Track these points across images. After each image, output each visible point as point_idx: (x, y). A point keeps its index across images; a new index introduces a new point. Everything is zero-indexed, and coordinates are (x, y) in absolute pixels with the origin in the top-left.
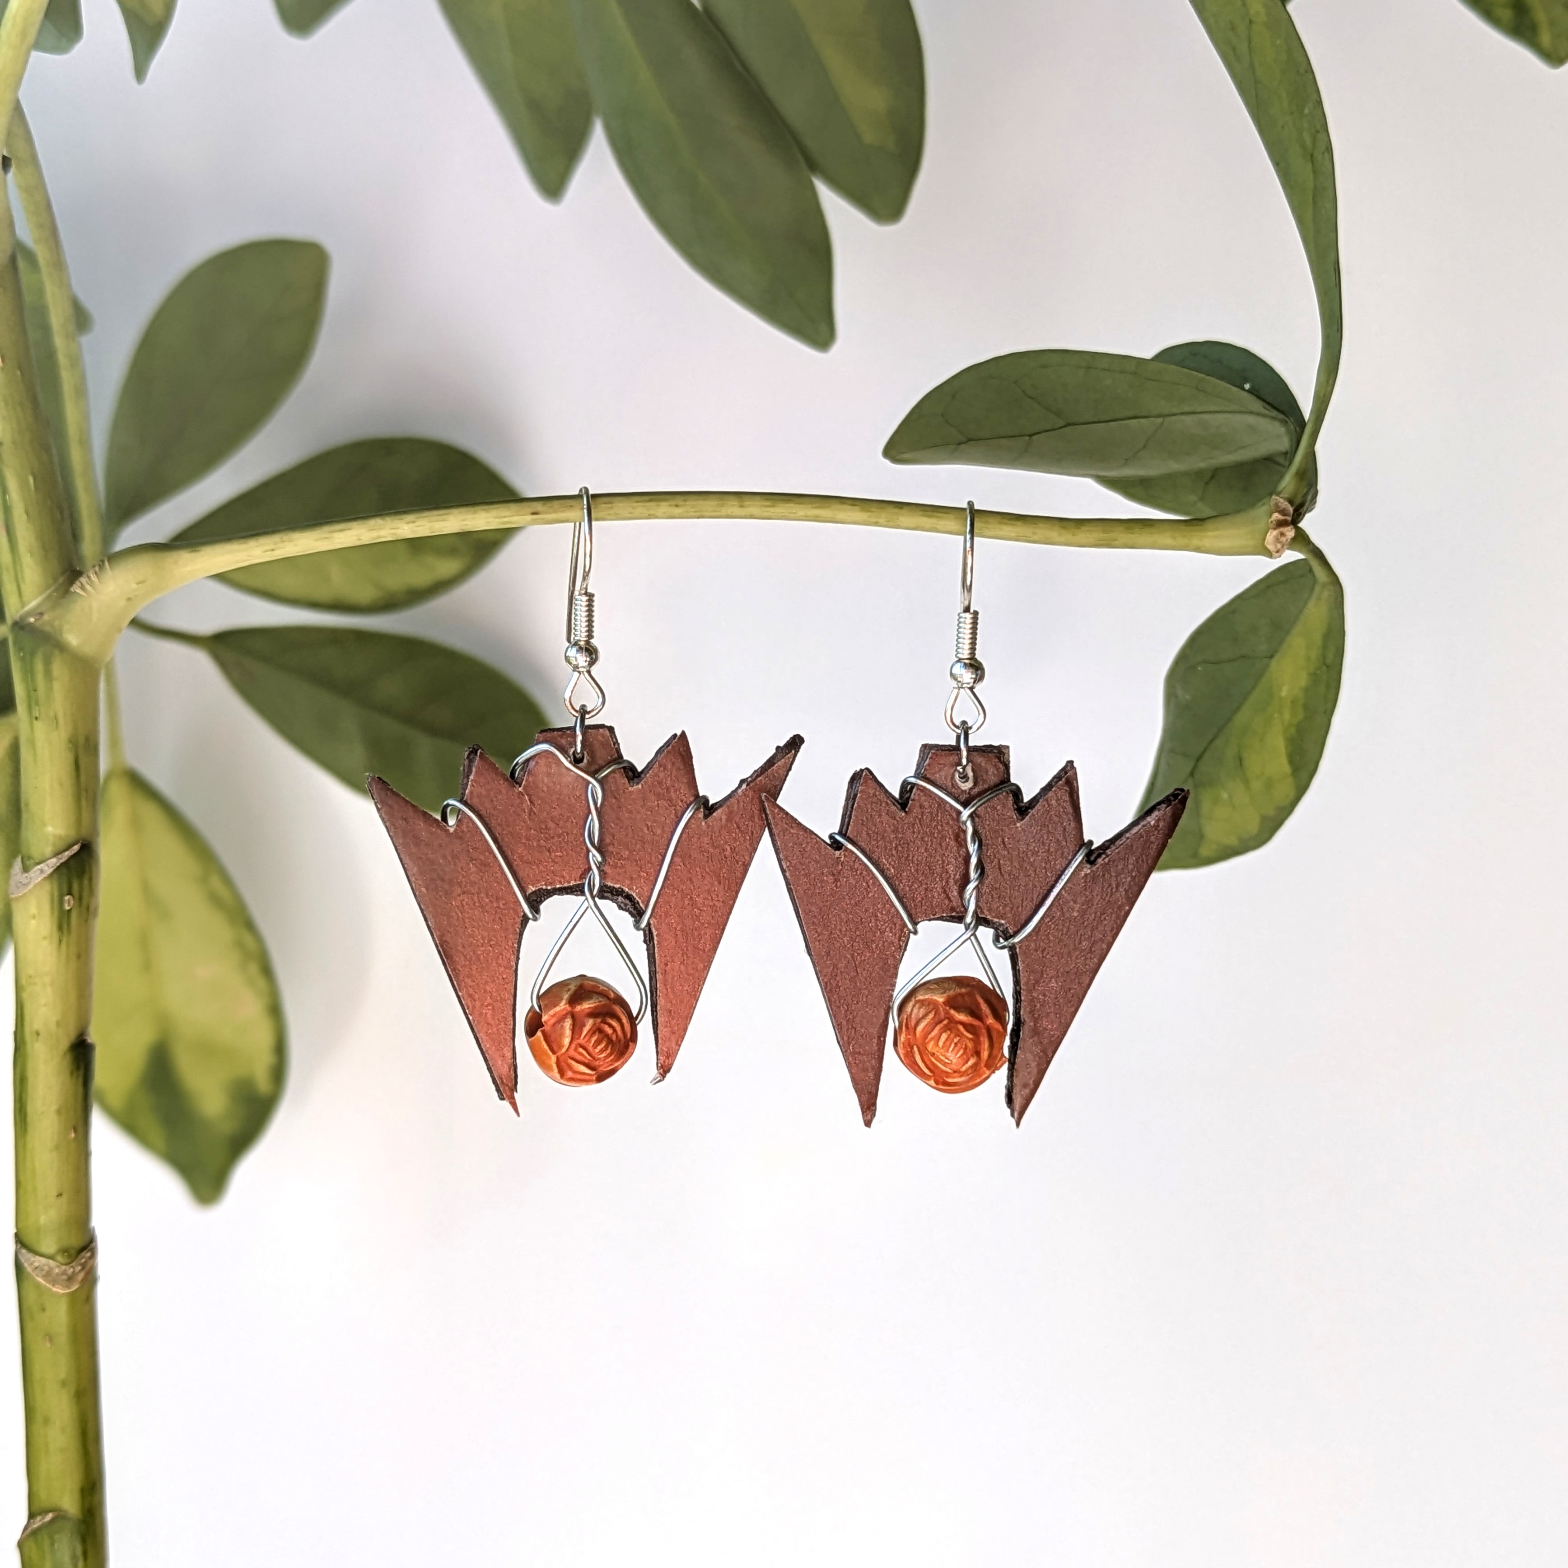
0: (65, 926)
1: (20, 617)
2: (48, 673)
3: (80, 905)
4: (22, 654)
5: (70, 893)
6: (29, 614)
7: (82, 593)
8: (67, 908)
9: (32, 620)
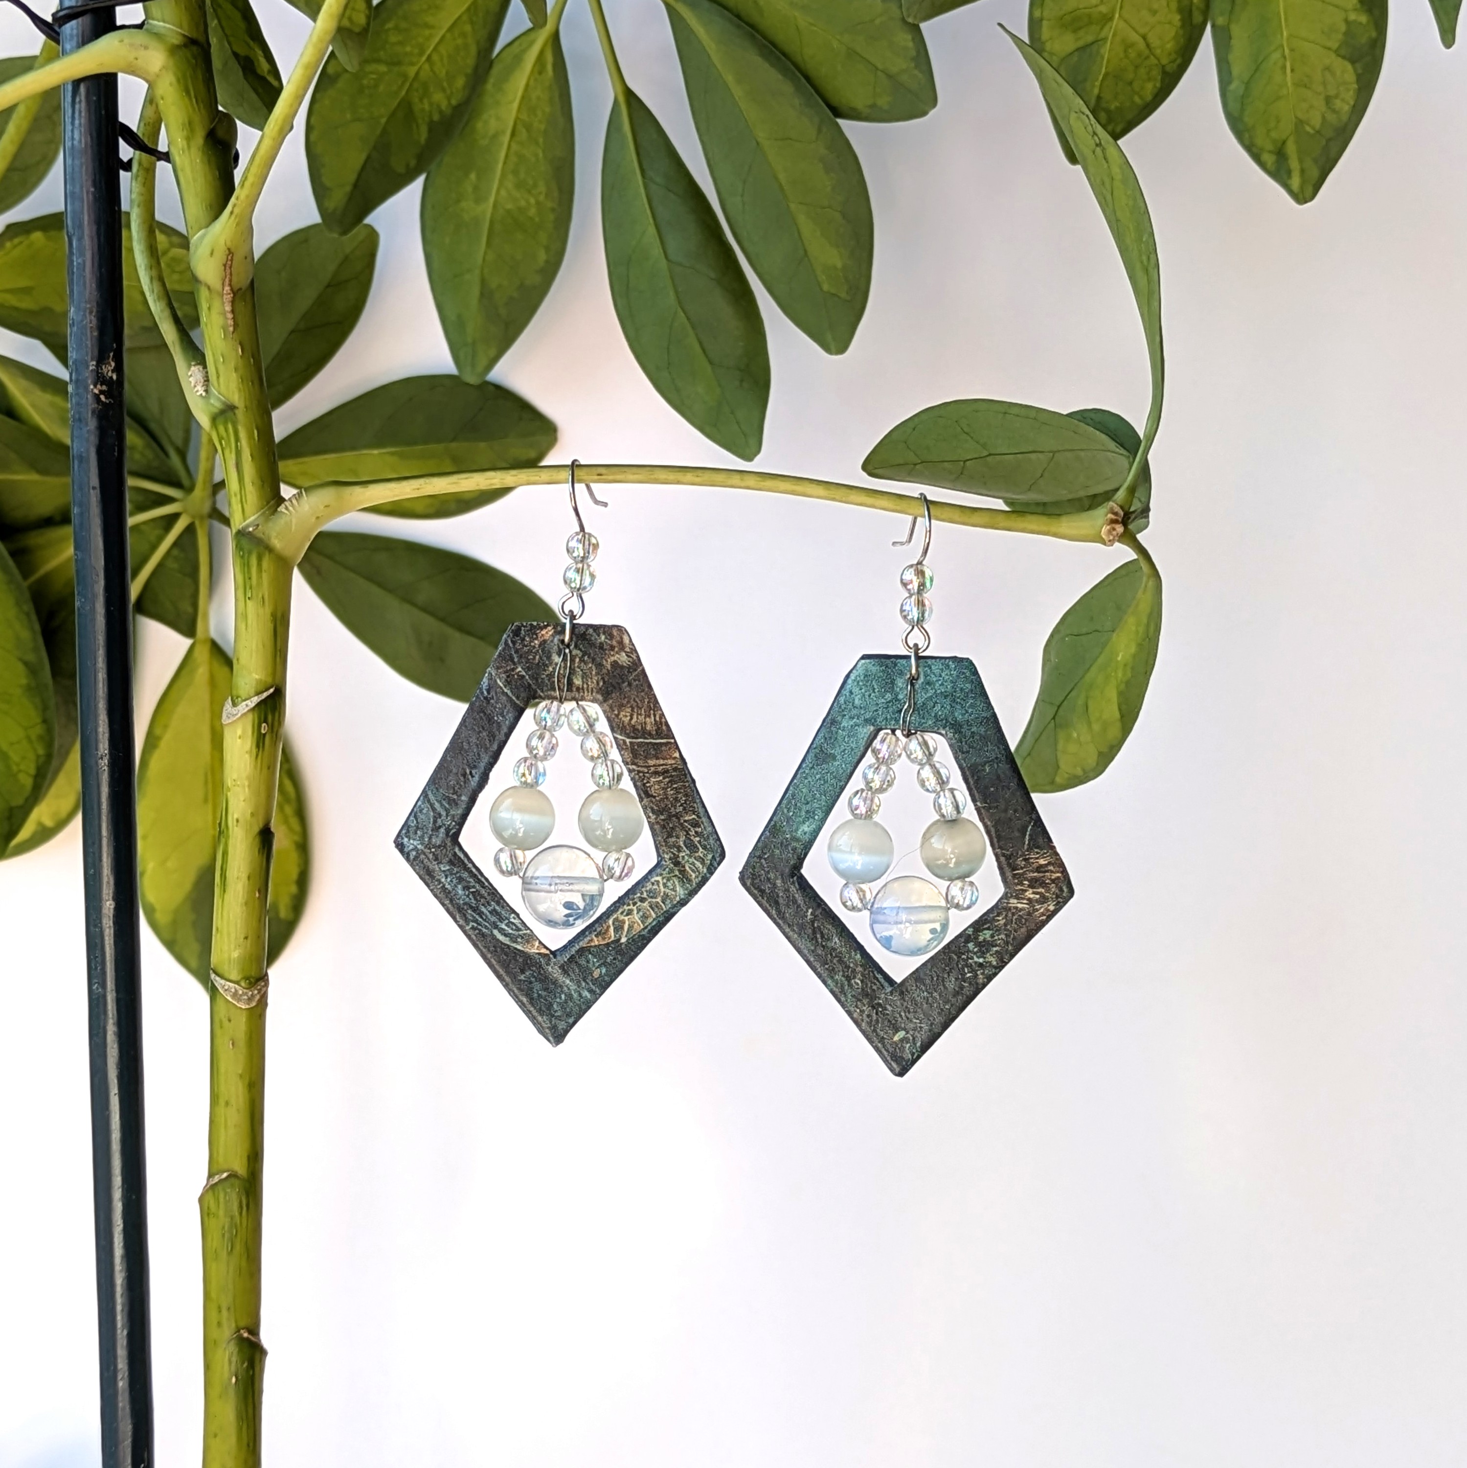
0: (261, 745)
1: (242, 527)
2: (259, 565)
3: (272, 731)
4: (241, 553)
5: (266, 721)
6: (248, 526)
7: (286, 512)
8: (263, 732)
9: (251, 529)
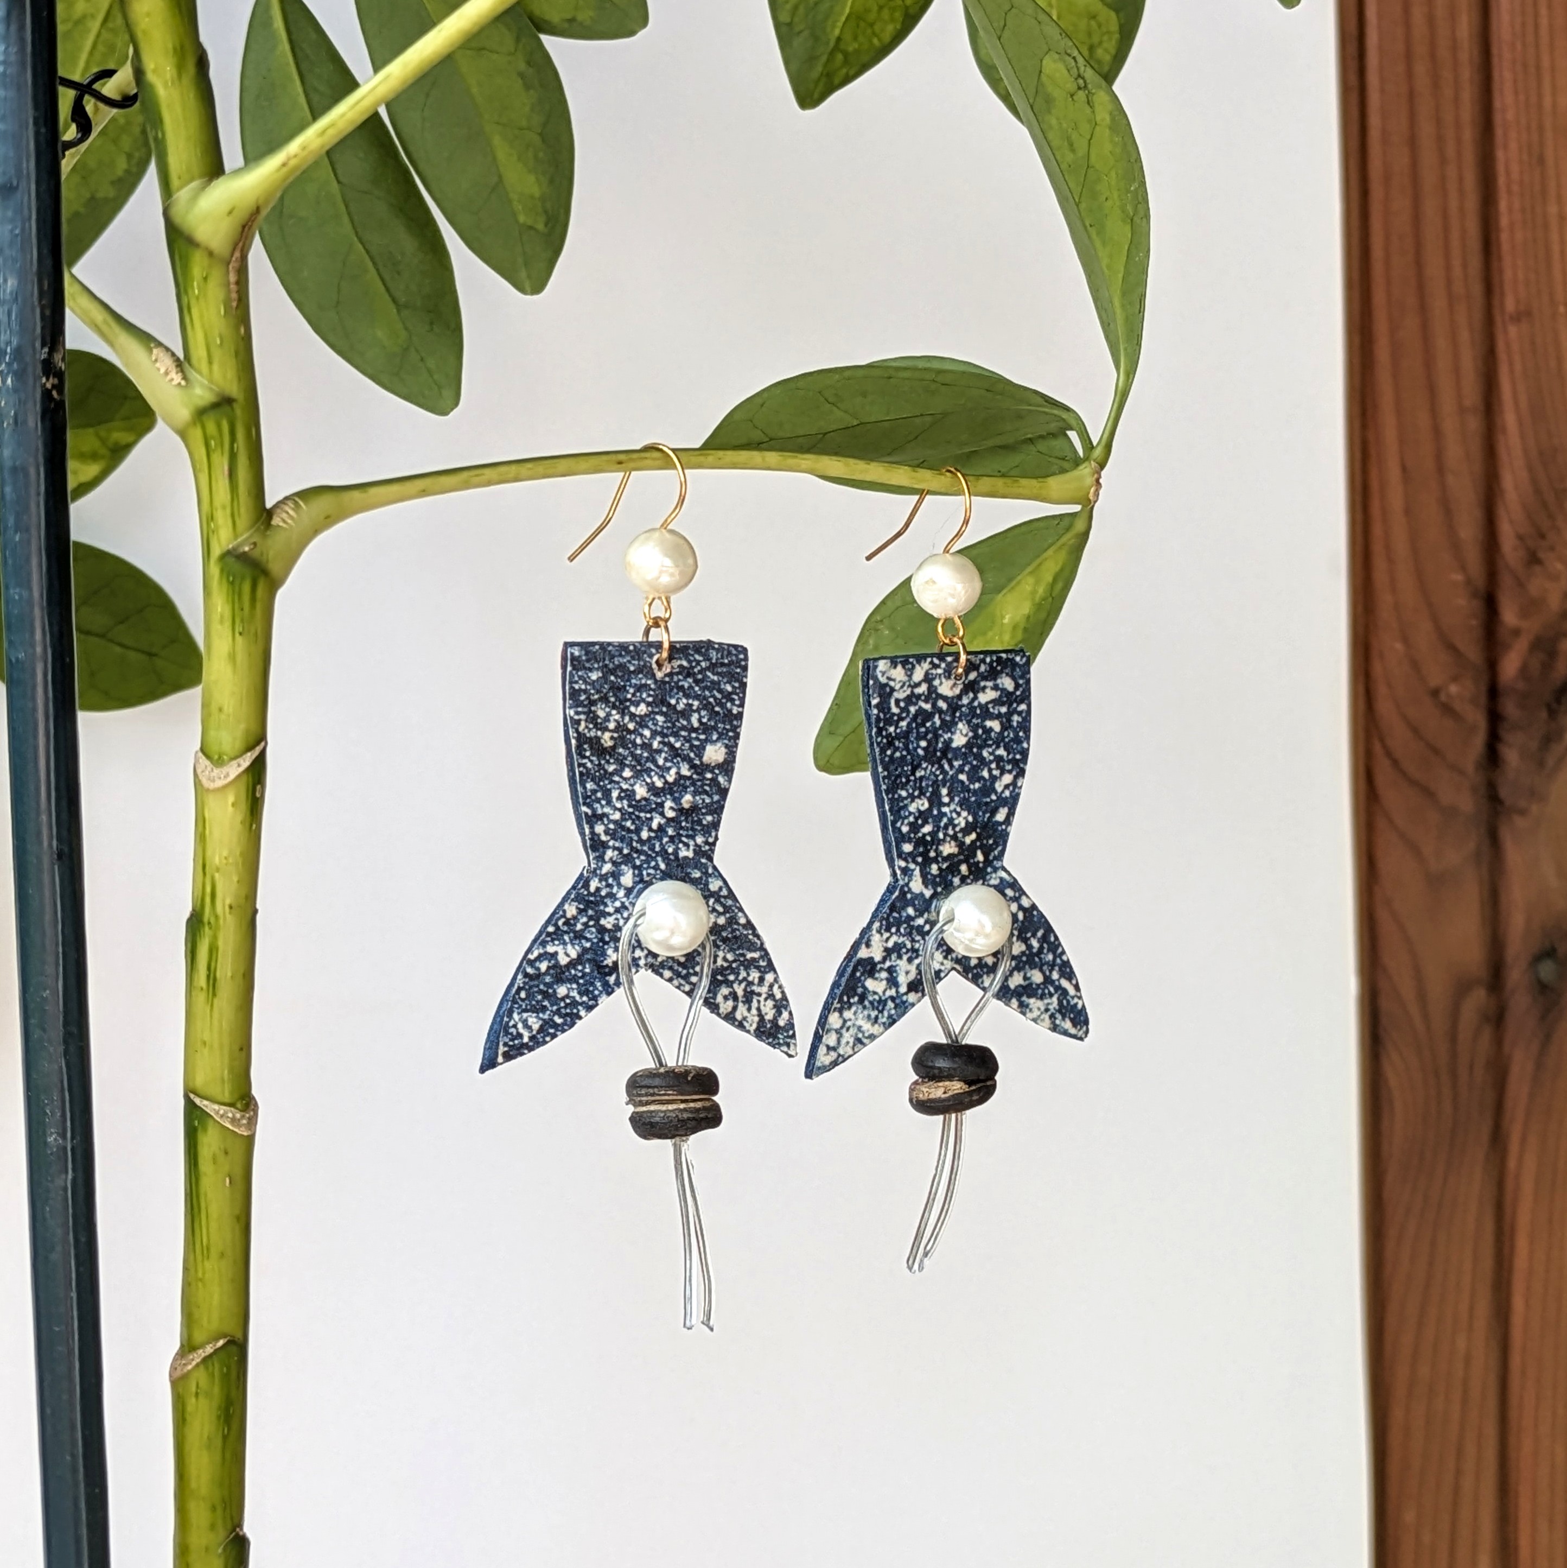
0: (255, 812)
1: (233, 547)
2: (253, 592)
5: (260, 782)
6: (241, 545)
7: (284, 525)
8: (258, 796)
9: (247, 549)
